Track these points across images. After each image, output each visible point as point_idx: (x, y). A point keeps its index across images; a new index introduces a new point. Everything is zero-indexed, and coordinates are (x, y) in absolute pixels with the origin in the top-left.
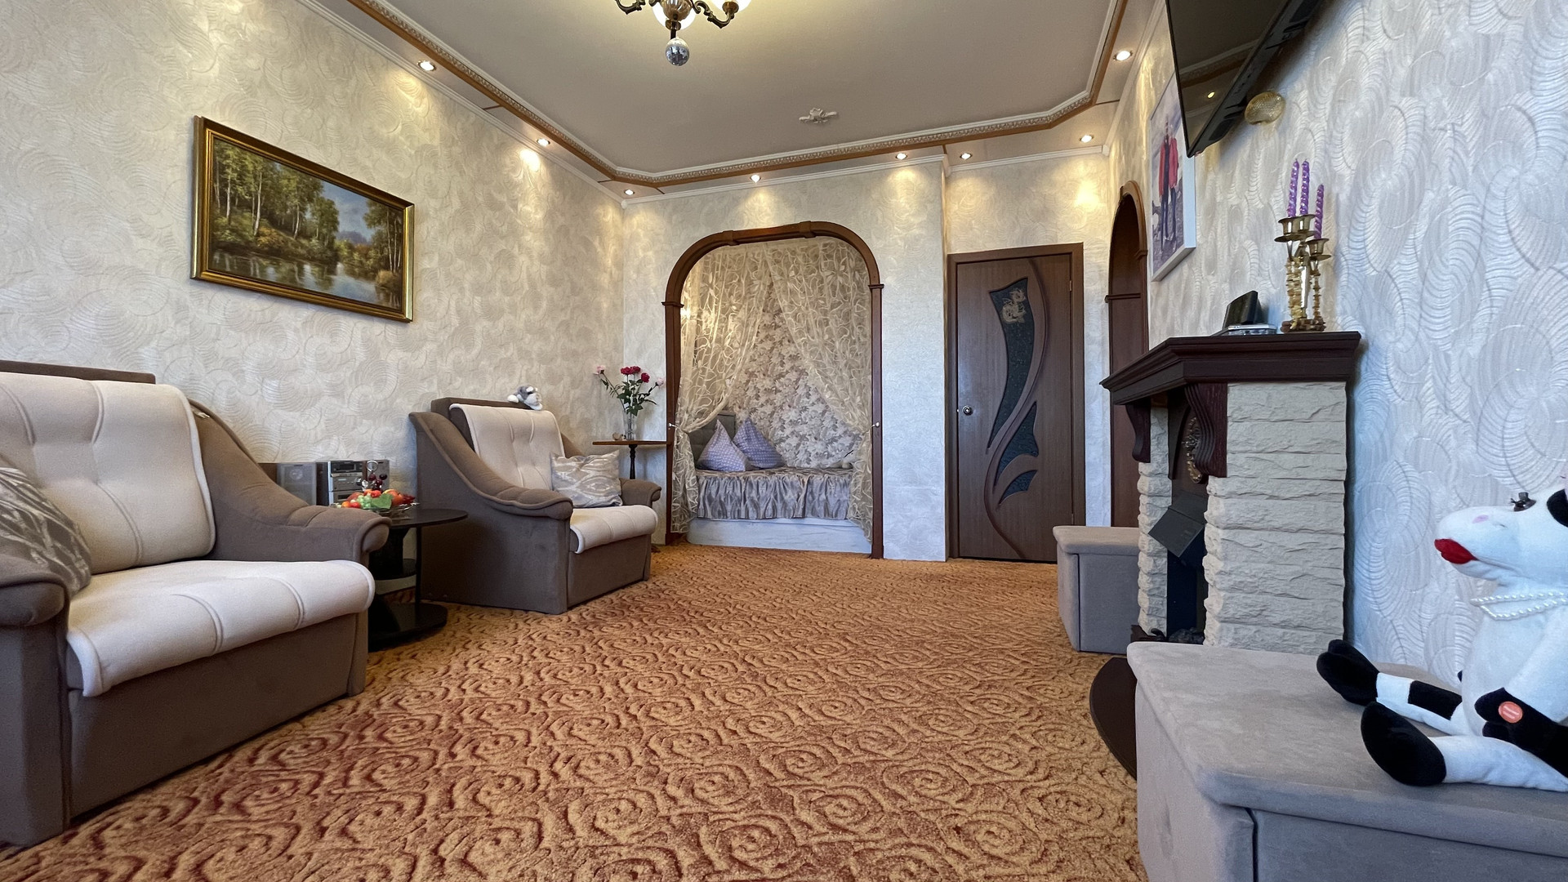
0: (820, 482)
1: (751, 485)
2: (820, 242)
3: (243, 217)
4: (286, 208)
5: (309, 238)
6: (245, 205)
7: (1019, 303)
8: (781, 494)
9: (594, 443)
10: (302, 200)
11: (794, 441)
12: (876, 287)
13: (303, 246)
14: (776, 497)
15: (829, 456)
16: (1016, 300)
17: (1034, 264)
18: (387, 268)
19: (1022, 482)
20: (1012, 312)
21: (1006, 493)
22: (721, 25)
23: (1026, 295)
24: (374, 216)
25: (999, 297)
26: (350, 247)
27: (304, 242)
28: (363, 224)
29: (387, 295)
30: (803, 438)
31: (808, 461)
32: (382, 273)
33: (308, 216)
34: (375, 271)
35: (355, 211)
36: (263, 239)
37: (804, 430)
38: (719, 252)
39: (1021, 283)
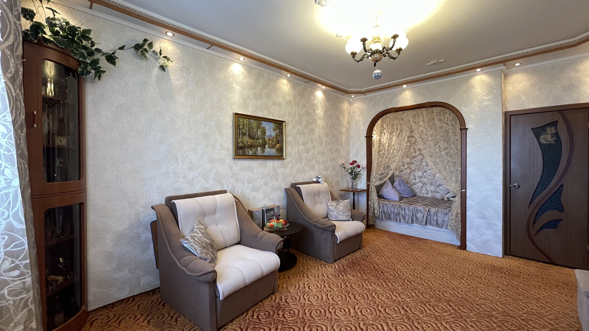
0: (434, 211)
1: (402, 209)
2: (435, 109)
3: (244, 138)
4: (253, 132)
5: (259, 140)
6: (244, 134)
7: (551, 134)
8: (415, 214)
9: (340, 190)
10: (257, 129)
11: (420, 185)
12: (464, 129)
13: (257, 142)
14: (413, 215)
15: (437, 192)
16: (549, 132)
17: (562, 115)
18: (278, 143)
19: (553, 224)
20: (547, 138)
21: (542, 228)
22: (394, 59)
23: (556, 129)
24: (275, 128)
25: (538, 132)
26: (269, 139)
27: (258, 141)
28: (272, 131)
29: (279, 152)
30: (424, 184)
31: (427, 194)
32: (277, 145)
33: (259, 133)
34: (275, 145)
35: (270, 128)
36: (248, 143)
37: (425, 180)
38: (388, 115)
39: (554, 124)
